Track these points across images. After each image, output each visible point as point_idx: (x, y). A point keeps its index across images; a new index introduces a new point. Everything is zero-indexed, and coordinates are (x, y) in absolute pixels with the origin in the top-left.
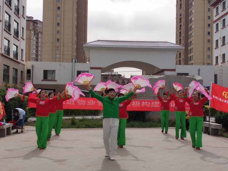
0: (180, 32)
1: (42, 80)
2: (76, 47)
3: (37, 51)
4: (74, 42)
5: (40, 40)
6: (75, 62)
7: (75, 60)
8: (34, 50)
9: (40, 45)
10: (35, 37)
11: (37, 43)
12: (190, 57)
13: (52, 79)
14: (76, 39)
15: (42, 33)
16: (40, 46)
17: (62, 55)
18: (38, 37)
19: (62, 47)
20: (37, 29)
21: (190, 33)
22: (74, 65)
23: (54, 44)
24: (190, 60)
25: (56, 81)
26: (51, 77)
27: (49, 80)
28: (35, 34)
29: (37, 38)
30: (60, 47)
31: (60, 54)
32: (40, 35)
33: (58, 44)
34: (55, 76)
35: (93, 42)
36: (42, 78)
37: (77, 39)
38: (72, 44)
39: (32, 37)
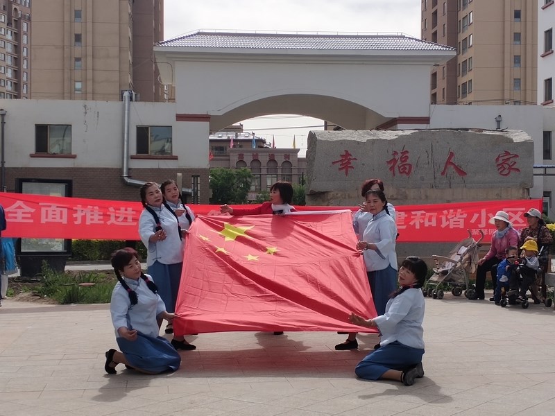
0: (435, 14)
1: (32, 156)
2: (130, 58)
3: (17, 73)
4: (127, 44)
5: (24, 39)
6: (131, 99)
7: (131, 94)
8: (9, 71)
9: (25, 54)
10: (9, 32)
11: (17, 48)
12: (464, 84)
13: (62, 151)
14: (130, 34)
15: (29, 19)
16: (24, 59)
17: (90, 84)
18: (20, 31)
19: (90, 59)
20: (15, 9)
21: (462, 14)
22: (126, 108)
23: (65, 50)
24: (464, 93)
25: (74, 157)
26: (57, 147)
27: (54, 156)
28: (9, 24)
29: (17, 36)
30: (83, 60)
31: (85, 81)
32: (24, 26)
33: (78, 51)
34: (71, 143)
35: (184, 38)
36: (33, 150)
37: (134, 36)
38: (120, 49)
39: (3, 32)
